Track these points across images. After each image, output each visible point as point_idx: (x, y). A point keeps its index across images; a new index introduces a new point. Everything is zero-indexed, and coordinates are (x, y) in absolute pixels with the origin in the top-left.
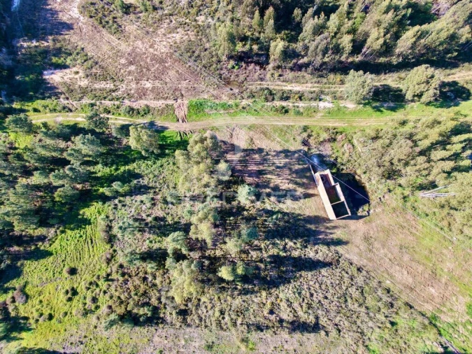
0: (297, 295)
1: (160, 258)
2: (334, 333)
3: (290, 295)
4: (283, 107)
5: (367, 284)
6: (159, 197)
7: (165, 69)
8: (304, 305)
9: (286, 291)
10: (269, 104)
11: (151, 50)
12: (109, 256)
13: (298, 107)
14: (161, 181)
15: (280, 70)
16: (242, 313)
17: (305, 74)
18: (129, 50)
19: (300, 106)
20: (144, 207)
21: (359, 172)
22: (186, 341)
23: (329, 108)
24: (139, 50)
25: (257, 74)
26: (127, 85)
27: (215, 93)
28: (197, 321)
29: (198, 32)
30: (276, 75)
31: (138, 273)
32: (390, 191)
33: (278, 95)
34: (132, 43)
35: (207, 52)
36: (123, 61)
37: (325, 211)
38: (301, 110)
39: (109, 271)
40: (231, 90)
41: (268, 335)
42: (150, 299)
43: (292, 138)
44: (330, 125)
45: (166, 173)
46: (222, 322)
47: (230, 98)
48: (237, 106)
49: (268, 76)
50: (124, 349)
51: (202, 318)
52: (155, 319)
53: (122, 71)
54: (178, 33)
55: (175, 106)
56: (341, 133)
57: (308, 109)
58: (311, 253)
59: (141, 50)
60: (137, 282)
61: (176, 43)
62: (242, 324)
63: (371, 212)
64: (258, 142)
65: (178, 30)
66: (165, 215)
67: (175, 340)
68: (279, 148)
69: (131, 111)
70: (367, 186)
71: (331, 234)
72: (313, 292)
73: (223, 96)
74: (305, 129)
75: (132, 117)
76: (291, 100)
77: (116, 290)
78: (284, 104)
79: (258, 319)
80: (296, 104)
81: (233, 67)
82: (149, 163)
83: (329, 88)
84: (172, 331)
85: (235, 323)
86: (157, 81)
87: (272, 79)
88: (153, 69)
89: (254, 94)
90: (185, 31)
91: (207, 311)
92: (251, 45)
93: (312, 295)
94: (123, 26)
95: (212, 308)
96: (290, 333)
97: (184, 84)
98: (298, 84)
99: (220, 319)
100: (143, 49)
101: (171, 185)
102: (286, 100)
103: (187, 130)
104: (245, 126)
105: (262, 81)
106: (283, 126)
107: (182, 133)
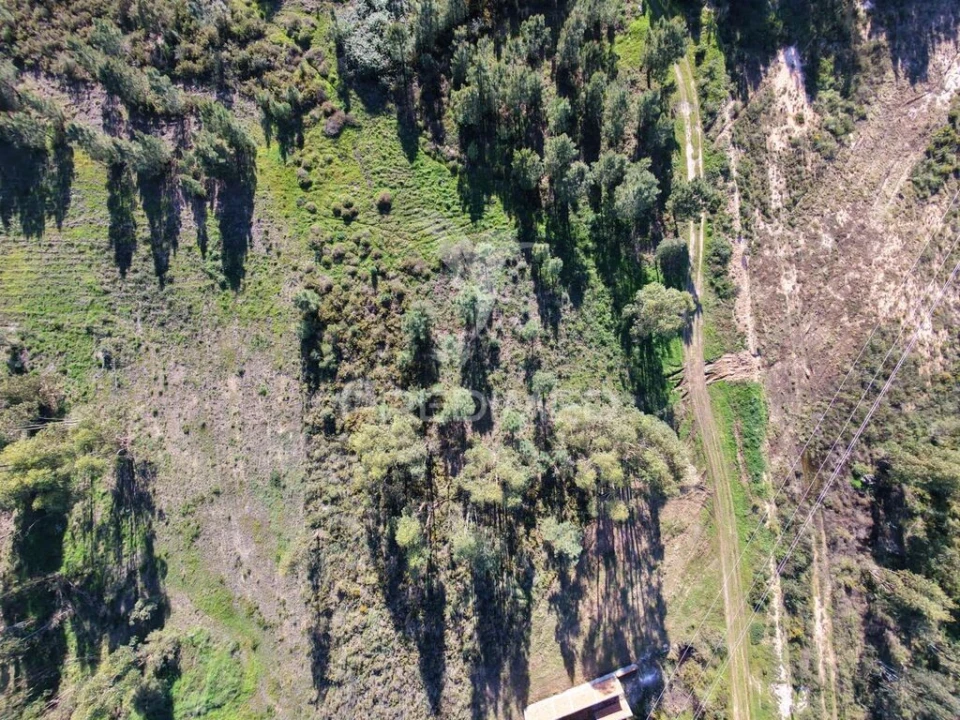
0: (375, 644)
1: (423, 368)
3: (375, 631)
4: (767, 602)
6: (539, 347)
7: (833, 317)
8: (359, 659)
9: (382, 623)
10: (772, 566)
11: (880, 277)
12: (417, 269)
13: (772, 635)
14: (571, 347)
15: (864, 589)
16: (337, 538)
17: (859, 649)
18: (875, 225)
19: (774, 640)
20: (515, 320)
22: (284, 436)
23: (776, 708)
24: (875, 248)
25: (847, 534)
26: (781, 238)
27: (786, 439)
28: (317, 454)
29: (943, 381)
30: (849, 580)
31: (391, 331)
33: (797, 589)
34: (891, 228)
35: (891, 411)
36: (843, 217)
37: (540, 698)
38: (765, 642)
39: (391, 274)
40: (798, 475)
41: (303, 590)
42: (347, 360)
43: (694, 622)
44: (736, 709)
45: (589, 354)
46: (320, 501)
47: (776, 475)
48: (759, 493)
49: (845, 561)
50: (265, 326)
51: (323, 461)
52: (316, 375)
53: (816, 220)
54: (935, 332)
55: (743, 354)
57: (770, 658)
58: (455, 670)
59: (879, 252)
60: (375, 331)
61: (907, 331)
62: (318, 539)
64: (677, 547)
65: (943, 333)
66: (503, 366)
67: (283, 416)
68: (667, 594)
69: (720, 259)
71: (496, 711)
72: (384, 676)
73: (780, 459)
74: (721, 653)
75: (707, 261)
76: (787, 617)
77: (358, 294)
78: (777, 602)
79: (329, 569)
80: (778, 631)
81: (856, 476)
82: (608, 317)
83: (829, 707)
84: (298, 409)
85: (320, 526)
86: (800, 304)
87: (838, 569)
88: (829, 288)
89: (792, 529)
90: (943, 350)
91: (335, 471)
92: (923, 514)
93: (378, 673)
94: (936, 198)
95: (341, 479)
96: (310, 630)
97: (799, 365)
98: (830, 632)
99: (325, 497)
100: (880, 258)
101: (565, 370)
102: (785, 604)
103: (689, 386)
104: (712, 514)
105: (828, 546)
106: (721, 601)
107: (680, 375)
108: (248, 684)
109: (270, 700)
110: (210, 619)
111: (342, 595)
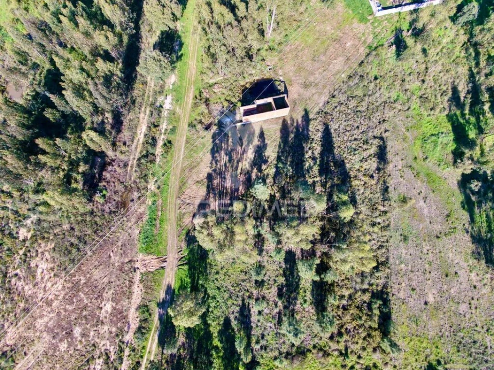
0: (357, 152)
1: (322, 290)
2: (386, 126)
3: (357, 158)
4: (165, 144)
5: (345, 92)
6: (255, 292)
7: (89, 284)
9: (353, 161)
10: (158, 160)
11: (55, 304)
12: (321, 354)
13: (166, 130)
14: (237, 289)
15: (117, 143)
16: (374, 205)
17: (128, 118)
18: (47, 337)
19: (166, 127)
20: (266, 311)
21: (242, 83)
22: (401, 263)
23: (173, 99)
24: (51, 322)
25: (118, 169)
26: (103, 338)
27: (133, 220)
28: (384, 250)
29: (44, 238)
30: (124, 148)
31: (339, 316)
32: (263, 60)
33: (149, 148)
34: (38, 334)
35: (76, 227)
36: (63, 346)
37: (279, 118)
38: (170, 127)
39: (336, 353)
40: (132, 200)
41: (392, 182)
42: (365, 302)
43: (202, 140)
44: (191, 101)
45: (227, 284)
46: (382, 225)
47: (144, 202)
48: (155, 195)
49: (122, 157)
50: (413, 332)
51: (380, 245)
52: (382, 296)
53: (79, 347)
54: (37, 266)
55: (143, 270)
56: (201, 92)
57: (170, 121)
59: (51, 319)
60: (348, 318)
61: (52, 269)
62: (384, 206)
63: (281, 78)
64: (201, 175)
65: (33, 265)
66: (276, 284)
67: (402, 274)
69: (141, 331)
70: (257, 78)
72: (353, 138)
73: (139, 210)
74: (191, 125)
75: (150, 330)
76: (157, 136)
77: (357, 343)
78: (160, 143)
79: (378, 190)
80: (163, 131)
81: (104, 196)
82: (213, 305)
83: (149, 97)
84: (394, 277)
85: (383, 212)
86: (105, 295)
87: (127, 154)
88: (86, 301)
89: (143, 175)
90: (37, 255)
91: (374, 240)
92: (78, 173)
93: (356, 139)
94: (5, 349)
95: (370, 235)
96: (388, 163)
97: (116, 259)
98: (139, 127)
99: (380, 226)
100: (51, 315)
101: (243, 277)
102: (156, 142)
103: (176, 256)
104: (180, 188)
105: (128, 165)
106: (186, 148)
107: (180, 263)
108: (419, 143)
109: (408, 134)
110: (439, 174)
111: (372, 177)
